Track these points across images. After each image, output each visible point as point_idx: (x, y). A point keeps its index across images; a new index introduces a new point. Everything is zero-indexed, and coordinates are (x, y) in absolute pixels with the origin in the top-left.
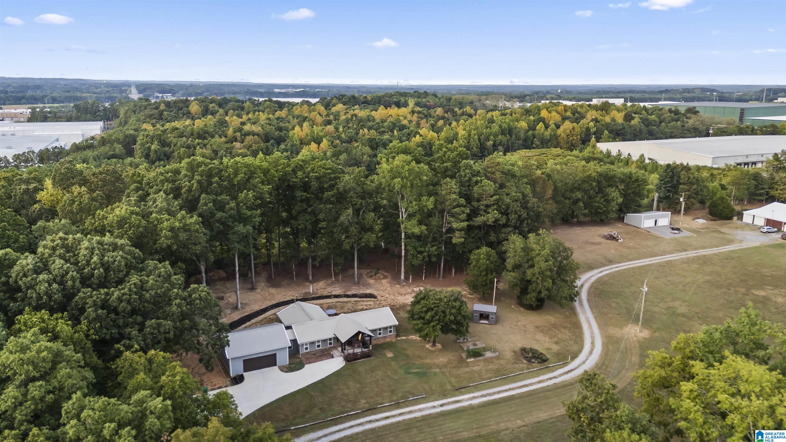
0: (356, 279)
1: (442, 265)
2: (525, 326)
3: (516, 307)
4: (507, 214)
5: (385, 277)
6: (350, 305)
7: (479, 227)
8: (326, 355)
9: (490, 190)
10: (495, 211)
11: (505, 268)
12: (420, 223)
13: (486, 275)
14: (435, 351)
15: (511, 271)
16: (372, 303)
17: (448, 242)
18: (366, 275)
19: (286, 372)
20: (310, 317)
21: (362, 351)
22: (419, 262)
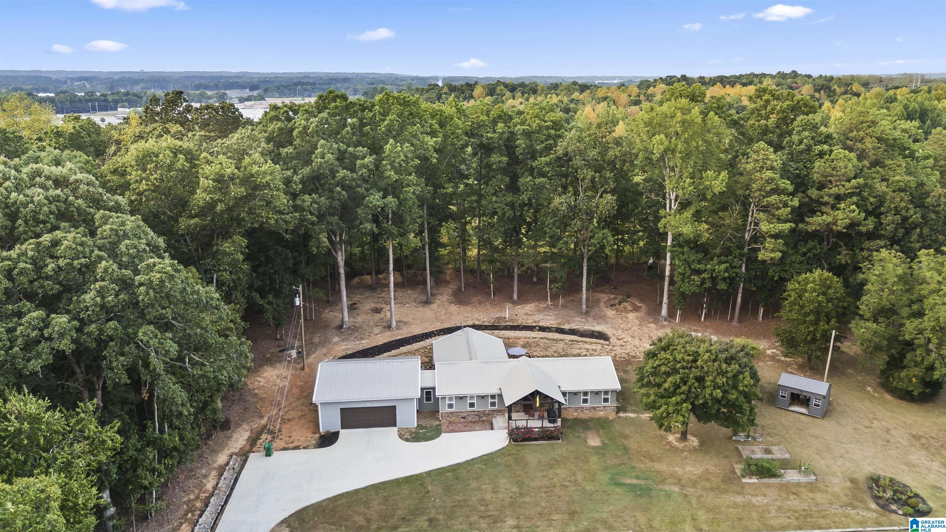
0: (584, 307)
1: (739, 300)
2: (888, 431)
3: (875, 390)
4: (878, 216)
5: (636, 309)
6: (561, 345)
7: (815, 235)
8: (483, 421)
9: (846, 167)
10: (853, 207)
11: (856, 313)
12: (698, 216)
13: (816, 323)
14: (683, 451)
15: (868, 320)
16: (599, 347)
17: (751, 259)
18: (605, 303)
19: (407, 440)
20: (470, 354)
21: (542, 427)
22: (693, 288)
